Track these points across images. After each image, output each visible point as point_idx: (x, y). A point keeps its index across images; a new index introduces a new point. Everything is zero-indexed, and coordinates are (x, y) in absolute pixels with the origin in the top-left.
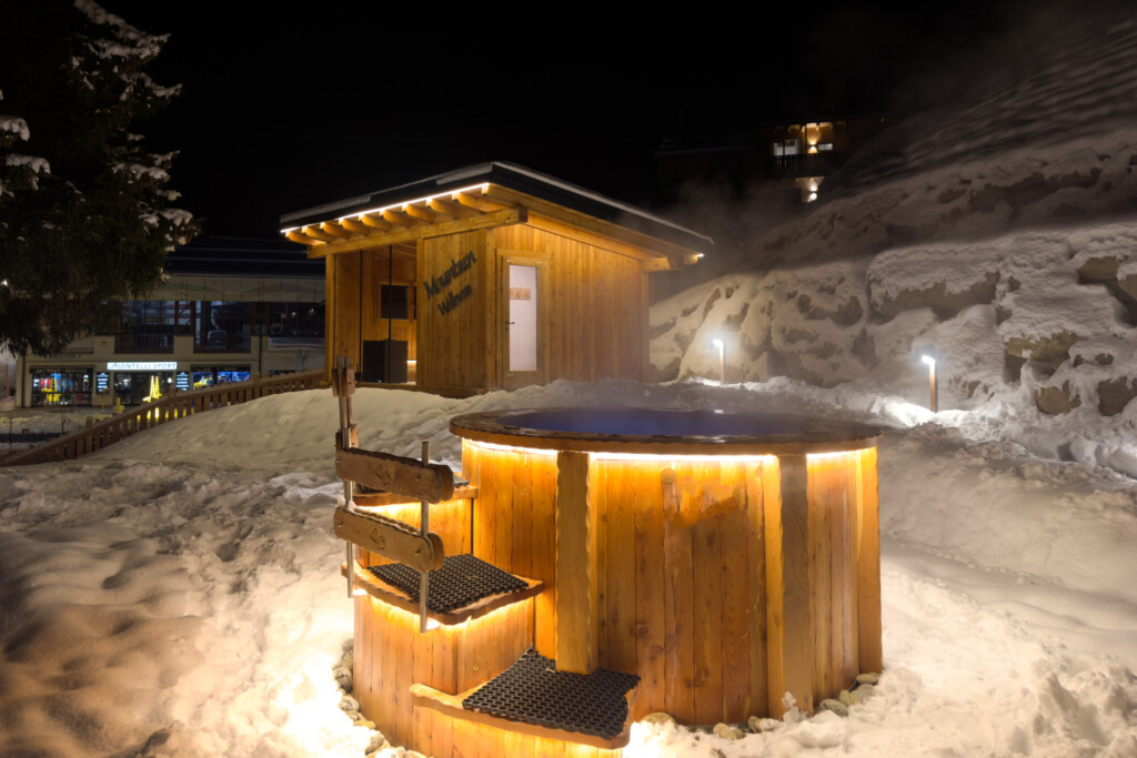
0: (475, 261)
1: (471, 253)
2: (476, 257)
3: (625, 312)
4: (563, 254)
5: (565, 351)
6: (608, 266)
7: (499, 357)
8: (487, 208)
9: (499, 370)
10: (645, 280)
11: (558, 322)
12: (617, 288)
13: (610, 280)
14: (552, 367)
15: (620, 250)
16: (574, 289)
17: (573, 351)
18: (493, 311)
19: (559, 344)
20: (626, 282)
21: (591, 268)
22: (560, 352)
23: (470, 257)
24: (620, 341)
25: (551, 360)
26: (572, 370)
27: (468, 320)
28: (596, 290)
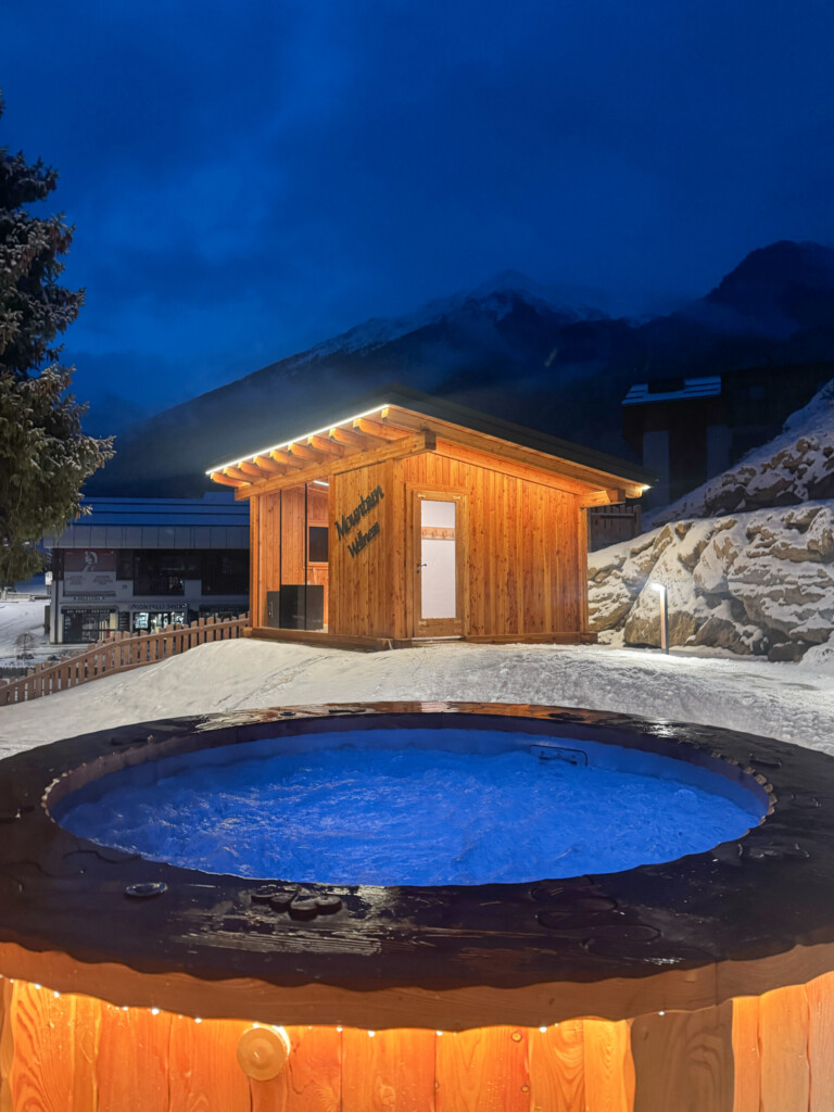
0: (382, 496)
1: (379, 487)
2: (383, 491)
3: (558, 552)
4: (486, 489)
5: (487, 596)
6: (539, 501)
7: (409, 603)
8: (393, 437)
9: (409, 617)
10: (582, 517)
11: (480, 564)
12: (550, 526)
13: (540, 517)
14: (472, 615)
15: (553, 483)
16: (498, 526)
17: (497, 596)
18: (402, 551)
19: (481, 588)
20: (560, 519)
21: (519, 504)
22: (483, 597)
23: (378, 493)
24: (553, 584)
25: (471, 605)
26: (497, 617)
27: (376, 562)
28: (525, 527)
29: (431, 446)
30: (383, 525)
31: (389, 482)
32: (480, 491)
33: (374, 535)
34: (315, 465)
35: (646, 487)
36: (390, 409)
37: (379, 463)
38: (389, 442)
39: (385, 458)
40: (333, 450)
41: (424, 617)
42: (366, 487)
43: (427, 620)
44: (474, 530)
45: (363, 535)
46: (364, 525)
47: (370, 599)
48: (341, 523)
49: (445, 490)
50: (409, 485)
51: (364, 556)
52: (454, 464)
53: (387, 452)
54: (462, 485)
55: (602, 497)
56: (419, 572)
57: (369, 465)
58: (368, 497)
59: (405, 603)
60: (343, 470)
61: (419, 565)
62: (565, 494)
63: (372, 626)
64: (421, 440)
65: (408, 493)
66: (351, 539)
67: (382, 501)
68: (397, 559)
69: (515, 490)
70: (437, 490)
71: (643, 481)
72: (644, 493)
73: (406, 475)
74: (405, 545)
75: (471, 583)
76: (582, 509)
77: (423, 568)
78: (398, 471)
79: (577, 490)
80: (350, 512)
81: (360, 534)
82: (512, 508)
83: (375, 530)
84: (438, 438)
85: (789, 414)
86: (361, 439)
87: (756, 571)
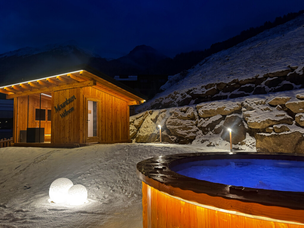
0: (75, 99)
1: (74, 96)
2: (76, 97)
3: (123, 117)
4: (105, 98)
5: (105, 130)
6: (118, 103)
7: (84, 132)
8: (80, 80)
9: (84, 137)
10: (128, 108)
11: (104, 120)
12: (121, 110)
13: (119, 107)
14: (102, 136)
15: (122, 98)
16: (108, 109)
17: (108, 130)
18: (83, 116)
19: (104, 127)
20: (123, 108)
21: (114, 104)
22: (104, 130)
23: (74, 97)
24: (122, 127)
25: (101, 133)
26: (108, 136)
27: (72, 120)
28: (115, 110)
29: (95, 84)
30: (75, 107)
31: (78, 94)
32: (104, 99)
33: (72, 111)
34: (46, 88)
35: (145, 101)
36: (83, 72)
37: (74, 88)
38: (79, 82)
39: (77, 87)
40: (55, 83)
41: (88, 136)
42: (68, 95)
43: (89, 137)
44: (102, 110)
45: (67, 111)
46: (67, 108)
47: (69, 132)
48: (57, 107)
49: (95, 98)
50: (85, 96)
51: (67, 118)
52: (97, 91)
53: (78, 85)
54: (99, 97)
55: (135, 103)
56: (87, 123)
57: (69, 89)
58: (69, 99)
59: (83, 132)
60: (58, 90)
61: (88, 120)
62: (124, 101)
63: (70, 140)
64: (92, 82)
65: (84, 98)
66: (61, 112)
67: (75, 101)
68: (81, 118)
69: (112, 99)
70: (92, 98)
71: (144, 99)
72: (144, 102)
73: (83, 93)
74: (83, 114)
75: (101, 126)
76: (128, 106)
77: (89, 122)
78: (82, 91)
79: (127, 101)
80: (61, 103)
81: (65, 111)
82: (112, 104)
83: (72, 109)
84: (97, 82)
85: (161, 86)
86: (67, 80)
87: (174, 122)
